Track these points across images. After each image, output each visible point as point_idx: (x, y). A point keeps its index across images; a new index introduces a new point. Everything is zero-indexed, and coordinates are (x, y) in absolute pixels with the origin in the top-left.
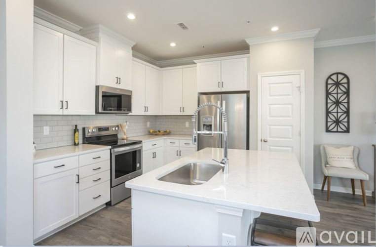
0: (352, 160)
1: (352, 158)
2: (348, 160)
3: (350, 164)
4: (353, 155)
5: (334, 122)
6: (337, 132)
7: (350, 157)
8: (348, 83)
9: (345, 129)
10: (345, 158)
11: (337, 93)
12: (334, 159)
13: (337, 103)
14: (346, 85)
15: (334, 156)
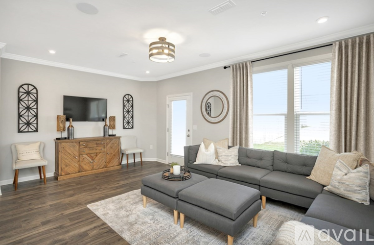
0: (38, 153)
1: (38, 151)
2: (35, 153)
3: (36, 156)
4: (39, 148)
5: (26, 124)
6: (28, 132)
7: (36, 150)
8: (37, 93)
9: (35, 130)
10: (33, 153)
11: (28, 100)
12: (23, 154)
13: (28, 108)
14: (35, 95)
15: (23, 152)
